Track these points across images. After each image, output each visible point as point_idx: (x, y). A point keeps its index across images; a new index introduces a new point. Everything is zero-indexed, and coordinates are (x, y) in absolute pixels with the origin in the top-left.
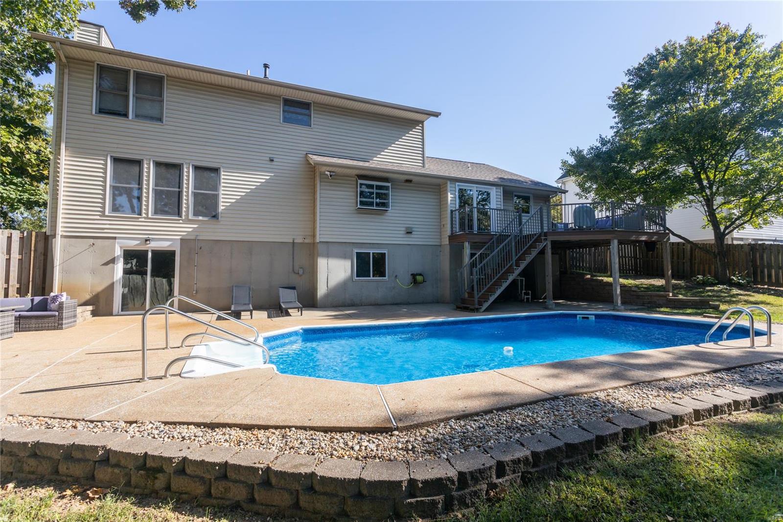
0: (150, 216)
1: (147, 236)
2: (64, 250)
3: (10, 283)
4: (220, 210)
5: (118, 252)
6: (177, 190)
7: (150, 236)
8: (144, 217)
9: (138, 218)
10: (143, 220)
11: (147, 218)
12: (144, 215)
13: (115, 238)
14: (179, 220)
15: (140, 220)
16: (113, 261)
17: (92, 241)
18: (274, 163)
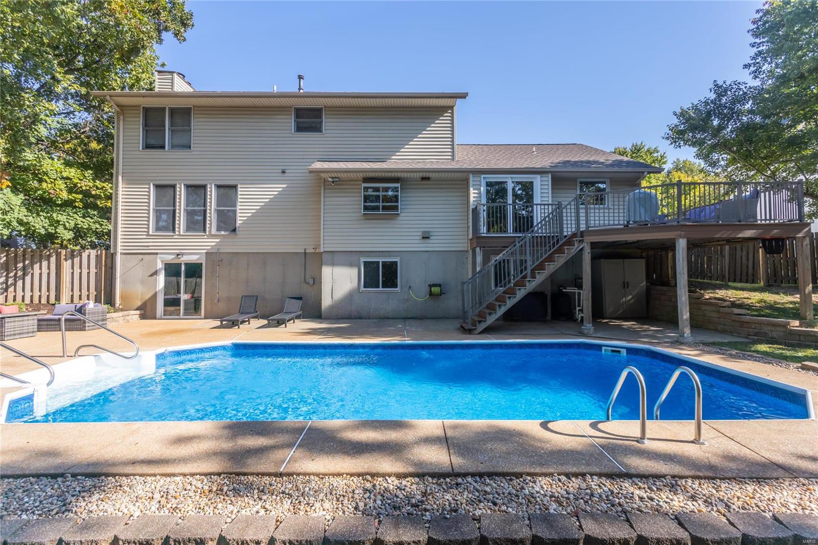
0: (182, 233)
1: (178, 251)
2: (123, 265)
3: (91, 292)
4: (238, 225)
5: (160, 265)
6: (203, 208)
7: (182, 251)
8: (178, 235)
9: (173, 236)
10: (176, 237)
11: (179, 235)
12: (177, 233)
13: (157, 254)
14: (204, 236)
15: (175, 237)
16: (155, 273)
17: (141, 256)
18: (286, 175)
